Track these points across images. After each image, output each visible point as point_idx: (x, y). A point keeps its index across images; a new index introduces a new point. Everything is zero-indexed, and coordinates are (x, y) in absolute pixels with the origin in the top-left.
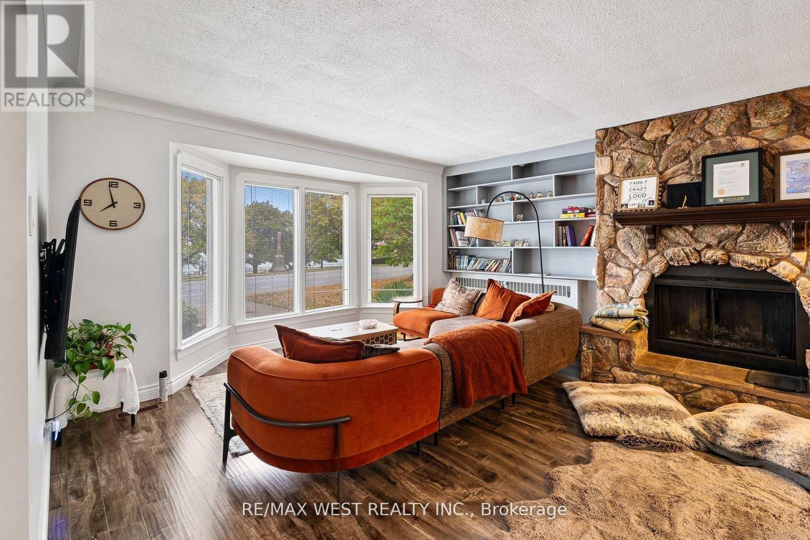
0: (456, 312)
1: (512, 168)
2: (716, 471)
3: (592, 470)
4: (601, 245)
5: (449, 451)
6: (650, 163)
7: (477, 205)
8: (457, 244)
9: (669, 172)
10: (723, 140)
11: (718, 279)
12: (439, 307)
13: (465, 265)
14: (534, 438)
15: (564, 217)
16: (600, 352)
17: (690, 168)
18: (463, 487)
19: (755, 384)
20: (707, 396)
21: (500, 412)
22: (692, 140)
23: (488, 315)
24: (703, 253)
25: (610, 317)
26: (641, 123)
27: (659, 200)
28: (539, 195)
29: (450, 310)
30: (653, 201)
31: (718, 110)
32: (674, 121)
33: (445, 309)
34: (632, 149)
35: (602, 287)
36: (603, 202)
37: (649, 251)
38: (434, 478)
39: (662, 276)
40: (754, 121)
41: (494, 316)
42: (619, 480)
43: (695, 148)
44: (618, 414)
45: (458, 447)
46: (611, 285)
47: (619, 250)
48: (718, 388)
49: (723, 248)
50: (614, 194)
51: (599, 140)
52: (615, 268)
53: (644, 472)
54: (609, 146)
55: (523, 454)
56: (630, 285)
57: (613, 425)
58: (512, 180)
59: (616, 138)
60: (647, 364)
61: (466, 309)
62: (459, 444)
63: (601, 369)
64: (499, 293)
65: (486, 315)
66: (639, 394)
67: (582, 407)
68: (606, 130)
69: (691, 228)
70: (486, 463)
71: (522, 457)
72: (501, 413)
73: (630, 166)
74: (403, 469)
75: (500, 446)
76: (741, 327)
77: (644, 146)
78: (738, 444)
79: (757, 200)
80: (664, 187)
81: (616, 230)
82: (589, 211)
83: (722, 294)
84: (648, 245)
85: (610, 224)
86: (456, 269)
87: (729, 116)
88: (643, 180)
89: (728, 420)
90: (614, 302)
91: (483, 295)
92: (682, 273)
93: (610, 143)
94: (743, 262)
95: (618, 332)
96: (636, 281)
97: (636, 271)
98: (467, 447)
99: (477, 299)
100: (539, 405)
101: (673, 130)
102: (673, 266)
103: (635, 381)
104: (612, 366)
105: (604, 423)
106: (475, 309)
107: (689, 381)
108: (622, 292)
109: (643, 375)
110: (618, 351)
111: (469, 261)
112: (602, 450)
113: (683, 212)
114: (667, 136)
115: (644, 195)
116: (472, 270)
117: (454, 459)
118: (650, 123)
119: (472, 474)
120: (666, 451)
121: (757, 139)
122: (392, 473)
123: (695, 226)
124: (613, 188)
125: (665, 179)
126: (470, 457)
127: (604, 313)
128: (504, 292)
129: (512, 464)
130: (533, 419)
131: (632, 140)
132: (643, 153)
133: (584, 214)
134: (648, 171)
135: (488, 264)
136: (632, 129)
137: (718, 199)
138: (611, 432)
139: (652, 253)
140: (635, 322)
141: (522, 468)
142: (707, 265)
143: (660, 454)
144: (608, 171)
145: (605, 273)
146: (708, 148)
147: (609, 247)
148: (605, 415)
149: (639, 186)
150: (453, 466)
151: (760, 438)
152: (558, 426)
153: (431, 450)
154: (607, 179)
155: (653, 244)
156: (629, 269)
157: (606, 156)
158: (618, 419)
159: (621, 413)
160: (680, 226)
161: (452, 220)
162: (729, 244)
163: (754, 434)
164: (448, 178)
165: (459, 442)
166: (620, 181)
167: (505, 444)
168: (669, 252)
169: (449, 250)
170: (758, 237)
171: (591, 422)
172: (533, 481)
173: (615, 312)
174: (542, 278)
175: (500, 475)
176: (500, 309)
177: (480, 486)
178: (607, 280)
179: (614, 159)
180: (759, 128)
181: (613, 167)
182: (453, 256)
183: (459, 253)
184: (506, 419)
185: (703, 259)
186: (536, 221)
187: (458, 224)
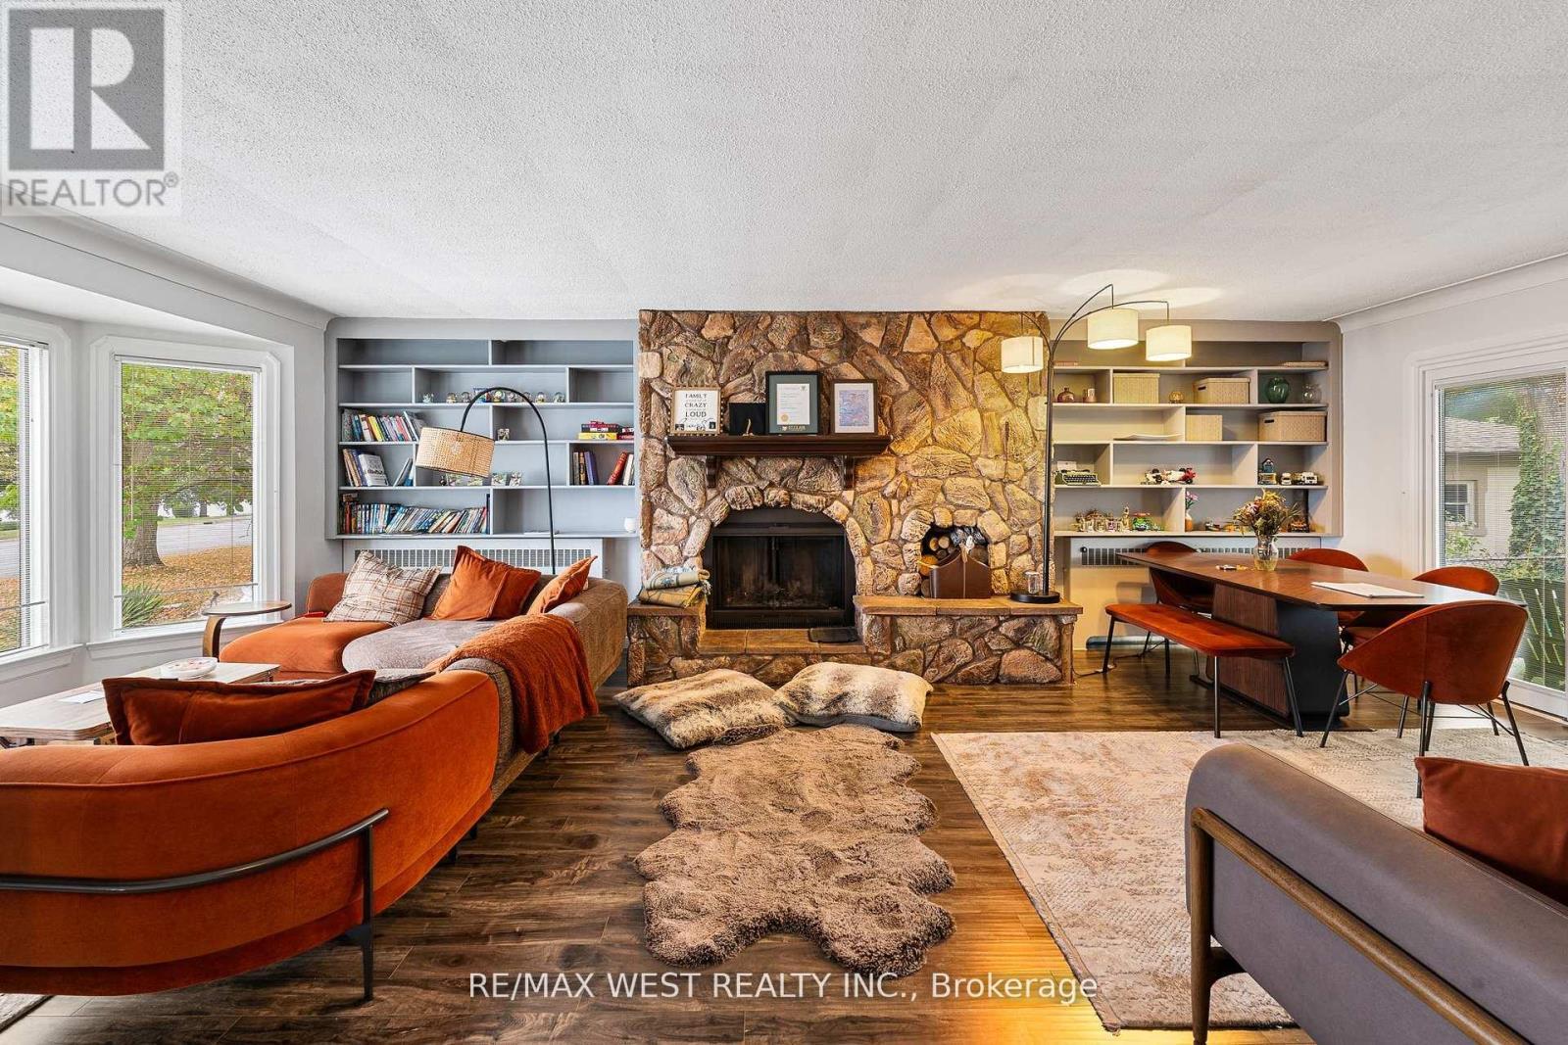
0: (386, 618)
1: (490, 344)
2: (813, 738)
3: (706, 781)
4: (647, 482)
5: (503, 837)
6: (710, 370)
7: (414, 404)
8: (362, 480)
9: (730, 386)
10: (786, 355)
11: (780, 525)
12: (339, 612)
13: (381, 523)
14: (612, 776)
15: (584, 438)
16: (655, 640)
17: (753, 385)
18: (561, 868)
19: (819, 642)
20: (778, 668)
21: (544, 760)
22: (756, 350)
23: (462, 613)
24: (766, 493)
25: (667, 587)
26: (698, 313)
27: (721, 422)
28: (541, 397)
29: (372, 615)
30: (714, 423)
31: (781, 317)
32: (736, 319)
33: (357, 615)
34: (687, 347)
35: (648, 546)
36: (649, 419)
37: (708, 491)
38: (507, 878)
39: (724, 524)
40: (814, 339)
41: (474, 613)
42: (738, 781)
43: (759, 359)
44: (707, 711)
45: (513, 826)
46: (661, 542)
47: (671, 491)
48: (787, 655)
49: (785, 487)
50: (665, 409)
51: (643, 326)
52: (665, 517)
53: (756, 764)
54: (658, 337)
55: (614, 799)
56: (685, 539)
57: (705, 725)
58: (490, 366)
59: (667, 327)
60: (715, 644)
61: (408, 610)
62: (510, 824)
63: (657, 665)
64: (482, 570)
65: (457, 612)
66: (720, 681)
67: (661, 716)
68: (655, 312)
69: (753, 461)
70: (570, 829)
71: (614, 803)
72: (547, 762)
73: (685, 371)
74: (443, 891)
75: (575, 802)
76: (793, 581)
77: (702, 346)
78: (824, 706)
79: (816, 431)
80: (725, 404)
81: (667, 460)
82: (624, 431)
83: (782, 542)
84: (707, 484)
85: (659, 452)
86: (360, 533)
87: (790, 325)
88: (701, 392)
89: (810, 684)
90: (665, 566)
91: (441, 577)
92: (744, 520)
93: (659, 333)
94: (804, 503)
95: (680, 607)
96: (692, 533)
97: (693, 519)
98: (526, 821)
99: (430, 587)
100: (593, 734)
101: (735, 332)
102: (736, 510)
103: (703, 670)
104: (671, 657)
105: (695, 726)
106: (425, 605)
107: (760, 655)
108: (675, 550)
109: (710, 659)
110: (679, 632)
111: (391, 516)
112: (704, 758)
113: (749, 439)
114: (729, 338)
115: (704, 414)
116: (399, 533)
117: (519, 843)
118: (710, 316)
119: (560, 849)
120: (765, 736)
121: (815, 359)
122: (426, 905)
123: (758, 459)
124: (663, 399)
125: (727, 394)
126: (541, 831)
127: (658, 582)
128: (490, 568)
129: (608, 816)
130: (598, 755)
131: (687, 334)
132: (700, 355)
133: (615, 434)
134: (707, 381)
135: (435, 520)
136: (688, 319)
137: (782, 426)
138: (705, 734)
139: (711, 493)
140: (699, 589)
141: (623, 815)
142: (770, 507)
143: (761, 741)
144: (657, 374)
145: (652, 524)
146: (769, 363)
147: (658, 486)
148: (694, 716)
149: (697, 401)
150: (524, 852)
151: (840, 693)
152: (636, 752)
153: (471, 848)
154: (655, 386)
155: (713, 481)
156: (683, 517)
157: (654, 351)
158: (708, 717)
159: (710, 708)
160: (743, 458)
161: (346, 430)
162: (789, 481)
163: (834, 691)
164: (340, 341)
165: (509, 820)
166: (673, 391)
167: (581, 796)
168: (731, 492)
169: (341, 494)
170: (816, 474)
171: (679, 730)
172: (646, 823)
173: (674, 578)
174: (552, 538)
175: (599, 834)
176: (486, 599)
177: (583, 857)
178: (655, 534)
179: (665, 358)
180: (816, 348)
181: (663, 368)
182: (350, 505)
183: (364, 499)
184: (560, 767)
185: (766, 501)
186: (543, 442)
187: (364, 440)
